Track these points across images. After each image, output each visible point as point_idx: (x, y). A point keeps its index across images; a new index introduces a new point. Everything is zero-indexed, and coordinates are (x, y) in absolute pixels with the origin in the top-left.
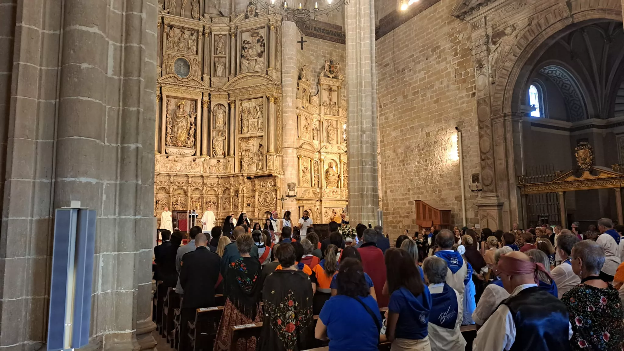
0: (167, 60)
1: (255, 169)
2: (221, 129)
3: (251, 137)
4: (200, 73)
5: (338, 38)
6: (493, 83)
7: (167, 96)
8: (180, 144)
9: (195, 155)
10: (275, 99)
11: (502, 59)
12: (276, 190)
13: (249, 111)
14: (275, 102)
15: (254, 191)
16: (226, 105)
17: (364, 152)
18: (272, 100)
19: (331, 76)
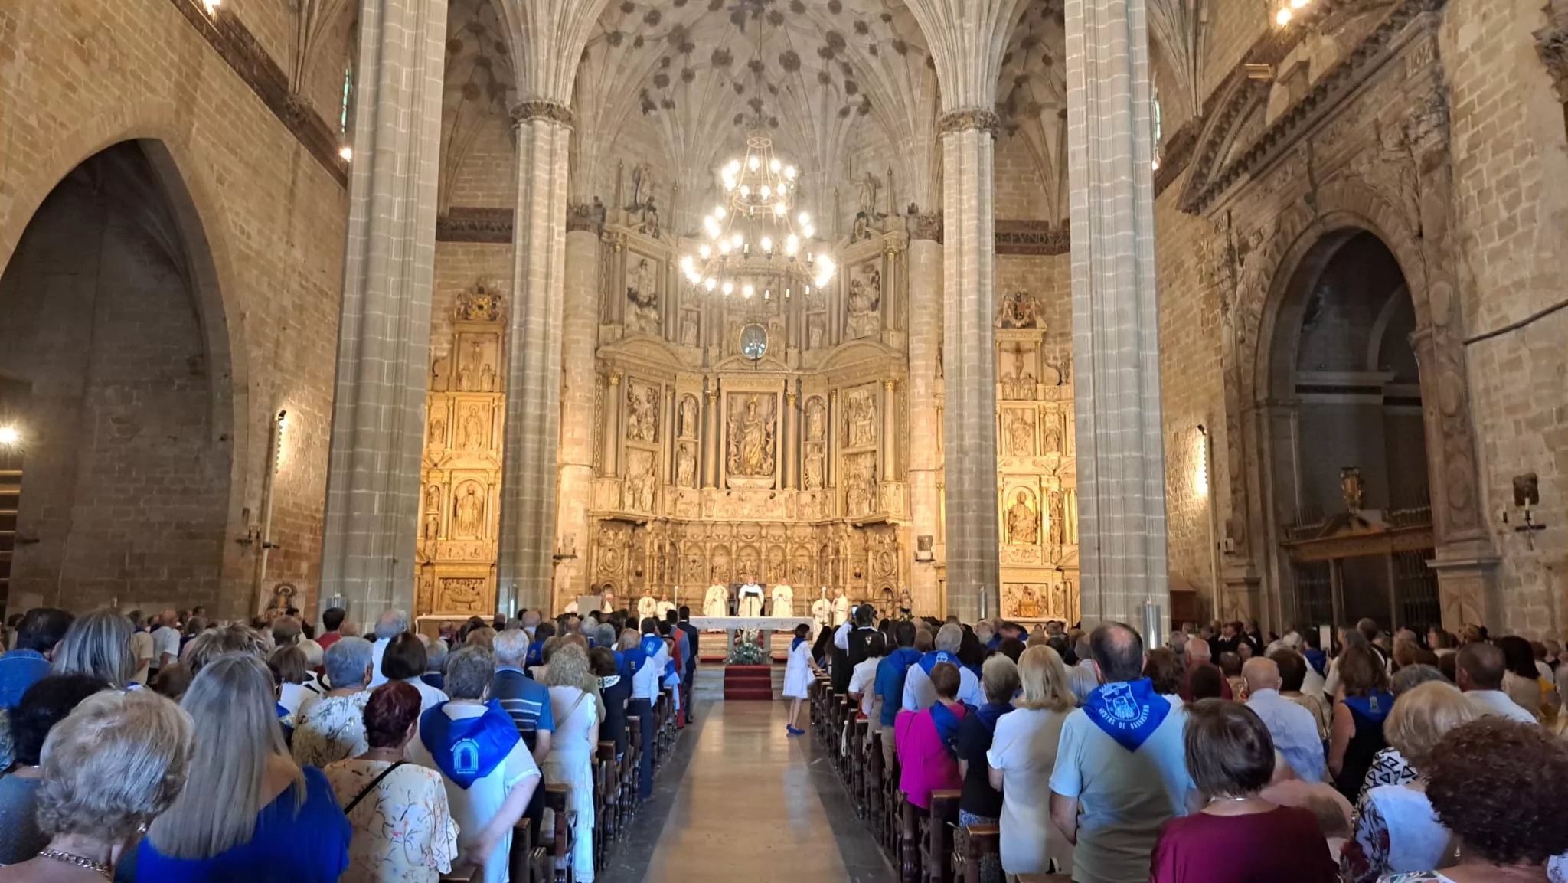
0: (730, 332)
1: (866, 510)
2: (817, 440)
3: (861, 453)
4: (783, 346)
5: (1040, 244)
6: (1242, 341)
7: (728, 393)
8: (749, 470)
9: (774, 487)
10: (896, 383)
11: (1249, 296)
12: (897, 549)
13: (859, 407)
14: (895, 389)
15: (867, 550)
16: (826, 398)
17: (967, 487)
18: (890, 386)
19: (1019, 324)
